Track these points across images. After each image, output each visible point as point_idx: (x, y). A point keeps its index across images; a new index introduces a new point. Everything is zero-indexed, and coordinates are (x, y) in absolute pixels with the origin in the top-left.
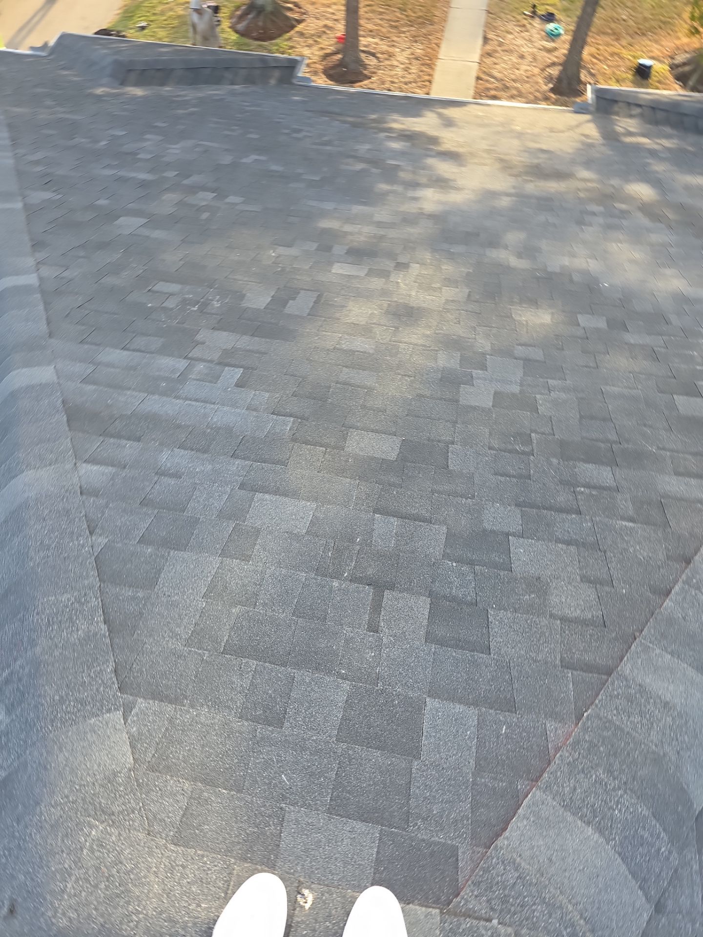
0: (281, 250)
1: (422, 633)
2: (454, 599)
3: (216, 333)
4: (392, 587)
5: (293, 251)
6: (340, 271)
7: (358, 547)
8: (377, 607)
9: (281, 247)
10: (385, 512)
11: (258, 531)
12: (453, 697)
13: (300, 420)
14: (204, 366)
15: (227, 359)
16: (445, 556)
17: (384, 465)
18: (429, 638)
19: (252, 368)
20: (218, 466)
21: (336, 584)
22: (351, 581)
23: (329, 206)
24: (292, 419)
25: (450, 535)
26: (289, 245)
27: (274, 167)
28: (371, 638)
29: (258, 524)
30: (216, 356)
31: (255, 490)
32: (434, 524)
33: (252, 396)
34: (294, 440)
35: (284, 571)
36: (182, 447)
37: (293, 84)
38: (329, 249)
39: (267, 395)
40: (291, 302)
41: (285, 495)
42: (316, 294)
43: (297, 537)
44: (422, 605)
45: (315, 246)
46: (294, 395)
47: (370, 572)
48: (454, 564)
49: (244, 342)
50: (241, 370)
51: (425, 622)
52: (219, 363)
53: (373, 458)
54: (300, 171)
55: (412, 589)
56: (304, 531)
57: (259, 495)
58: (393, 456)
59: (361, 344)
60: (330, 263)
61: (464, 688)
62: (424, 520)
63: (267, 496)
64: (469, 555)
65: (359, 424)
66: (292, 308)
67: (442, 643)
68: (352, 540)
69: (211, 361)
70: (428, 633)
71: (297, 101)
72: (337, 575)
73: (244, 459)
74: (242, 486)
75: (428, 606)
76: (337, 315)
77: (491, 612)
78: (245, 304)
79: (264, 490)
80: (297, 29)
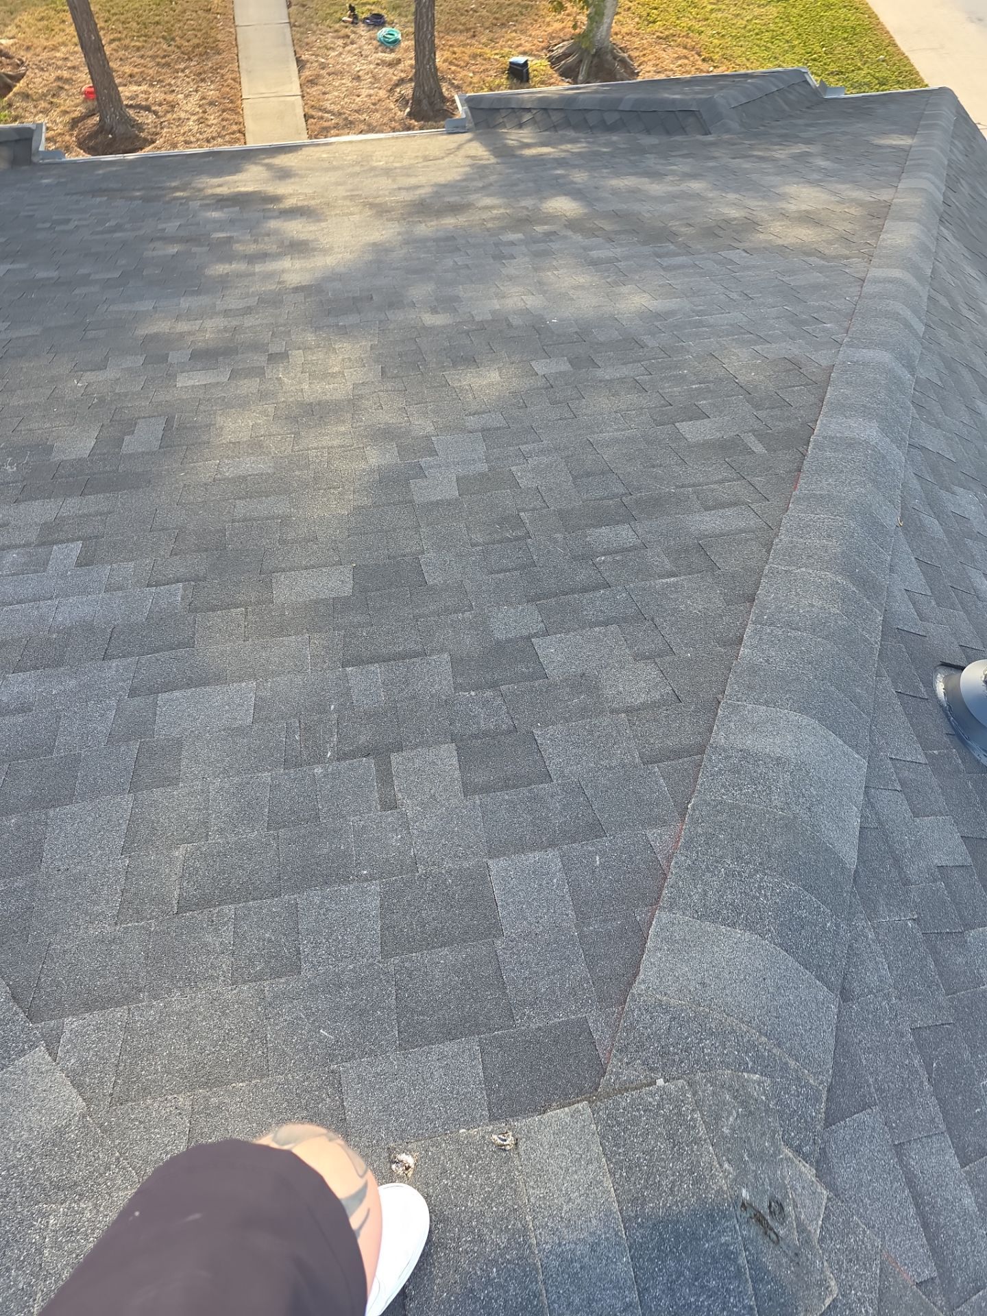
0: (89, 376)
1: (458, 786)
2: (486, 734)
3: (22, 506)
4: (400, 749)
5: (110, 374)
6: (190, 383)
7: (335, 716)
8: (386, 777)
9: (89, 373)
10: (358, 661)
11: (179, 743)
12: (522, 847)
13: (193, 583)
14: (18, 554)
15: (50, 535)
16: (458, 687)
17: (338, 606)
18: (468, 789)
19: (96, 537)
20: (85, 679)
21: (318, 770)
22: (338, 760)
23: (146, 306)
24: (181, 585)
25: (455, 662)
26: (101, 366)
27: (42, 274)
28: (391, 817)
29: (175, 733)
30: (33, 536)
31: (153, 691)
32: (430, 656)
33: (107, 572)
34: (193, 610)
35: (236, 780)
36: (18, 669)
37: (35, 164)
38: (165, 358)
39: (132, 564)
40: (127, 438)
41: (204, 683)
42: (162, 421)
43: (241, 731)
44: (447, 756)
45: (141, 359)
46: (173, 553)
47: (362, 739)
48: (473, 693)
49: (72, 506)
50: (80, 544)
51: (457, 774)
52: (42, 544)
53: (317, 602)
54: (83, 271)
55: (427, 741)
56: (250, 720)
57: (162, 697)
58: (347, 590)
59: (251, 465)
60: (172, 377)
61: (533, 831)
62: (416, 655)
63: (177, 694)
64: (488, 677)
65: (283, 566)
66: (131, 445)
67: (486, 789)
68: (324, 710)
69: (27, 545)
70: (464, 784)
71: (47, 186)
72: (319, 759)
73: (124, 656)
74: (133, 693)
75: (455, 753)
76: (205, 438)
77: (537, 732)
78: (56, 457)
79: (169, 687)
80: (15, 90)
